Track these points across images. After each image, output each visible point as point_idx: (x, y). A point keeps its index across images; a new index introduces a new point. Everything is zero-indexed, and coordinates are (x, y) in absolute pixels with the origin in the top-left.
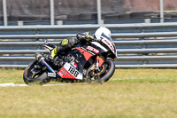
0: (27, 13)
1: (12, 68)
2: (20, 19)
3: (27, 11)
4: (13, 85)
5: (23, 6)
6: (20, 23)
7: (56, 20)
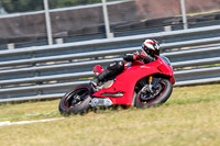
0: (18, 33)
1: (5, 103)
2: (10, 41)
3: (17, 31)
4: (8, 123)
5: (12, 25)
6: (11, 46)
7: (54, 39)
